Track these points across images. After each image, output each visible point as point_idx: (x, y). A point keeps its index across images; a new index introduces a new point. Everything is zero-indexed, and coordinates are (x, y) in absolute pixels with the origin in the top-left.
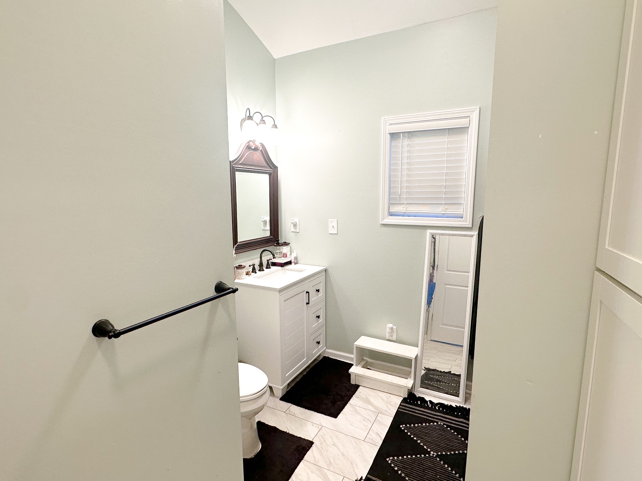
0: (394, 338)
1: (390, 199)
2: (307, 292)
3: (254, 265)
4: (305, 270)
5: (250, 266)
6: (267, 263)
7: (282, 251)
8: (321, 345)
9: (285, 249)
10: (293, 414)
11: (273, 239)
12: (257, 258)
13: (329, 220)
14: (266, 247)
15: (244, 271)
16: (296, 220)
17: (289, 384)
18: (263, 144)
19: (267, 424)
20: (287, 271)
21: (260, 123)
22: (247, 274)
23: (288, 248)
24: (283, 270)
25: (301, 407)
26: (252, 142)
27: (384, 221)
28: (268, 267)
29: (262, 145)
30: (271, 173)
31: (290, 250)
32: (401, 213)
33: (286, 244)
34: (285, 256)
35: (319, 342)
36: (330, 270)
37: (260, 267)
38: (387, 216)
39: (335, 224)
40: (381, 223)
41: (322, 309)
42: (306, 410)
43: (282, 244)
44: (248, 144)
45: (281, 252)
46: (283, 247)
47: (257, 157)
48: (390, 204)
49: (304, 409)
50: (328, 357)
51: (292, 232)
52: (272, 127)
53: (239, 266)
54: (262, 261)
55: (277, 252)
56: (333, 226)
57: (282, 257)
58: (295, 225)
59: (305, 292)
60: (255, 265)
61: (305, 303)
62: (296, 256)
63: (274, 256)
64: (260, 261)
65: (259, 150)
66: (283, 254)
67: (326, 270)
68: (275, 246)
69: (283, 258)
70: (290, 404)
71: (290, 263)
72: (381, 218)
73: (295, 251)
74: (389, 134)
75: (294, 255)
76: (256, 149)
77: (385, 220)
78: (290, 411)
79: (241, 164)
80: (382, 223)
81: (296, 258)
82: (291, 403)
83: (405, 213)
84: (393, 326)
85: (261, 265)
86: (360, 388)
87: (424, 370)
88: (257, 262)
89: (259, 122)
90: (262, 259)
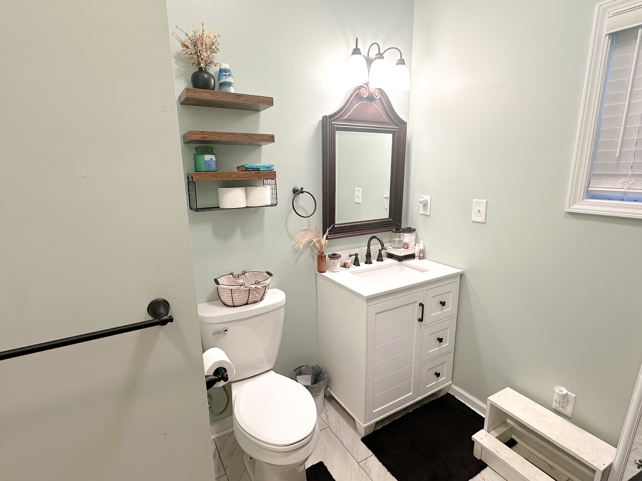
0: (568, 411)
1: (592, 166)
2: (421, 305)
3: (356, 255)
4: (429, 270)
5: (350, 256)
6: (379, 254)
7: (402, 239)
8: (441, 379)
9: (407, 238)
10: (367, 470)
11: (393, 222)
12: (365, 246)
13: (474, 200)
14: (376, 233)
15: (338, 262)
16: (427, 198)
17: (377, 423)
18: (384, 90)
19: (329, 472)
20: (405, 267)
21: (375, 59)
22: (345, 266)
23: (411, 237)
24: (400, 265)
25: (383, 464)
26: (365, 88)
27: (573, 207)
28: (380, 258)
29: (381, 91)
30: (395, 132)
31: (414, 238)
32: (617, 195)
33: (410, 230)
34: (406, 246)
35: (439, 373)
36: (468, 276)
37: (367, 258)
38: (581, 198)
39: (482, 208)
40: (567, 211)
41: (449, 330)
42: (389, 472)
43: (404, 231)
44: (358, 91)
45: (401, 241)
46: (404, 234)
47: (375, 109)
48: (592, 176)
49: (387, 470)
50: (454, 397)
51: (421, 214)
52: (397, 64)
53: (333, 255)
54: (370, 251)
55: (396, 241)
56: (479, 210)
57: (401, 248)
58: (425, 205)
59: (417, 304)
60: (358, 254)
61: (416, 320)
62: (423, 248)
63: (384, 246)
64: (368, 251)
65: (377, 99)
66: (403, 244)
67: (461, 275)
68: (393, 232)
69: (403, 249)
70: (371, 453)
71: (411, 256)
72: (567, 202)
73: (421, 241)
74: (607, 37)
75: (421, 247)
76: (371, 98)
77: (576, 206)
78: (366, 464)
79: (347, 120)
80: (570, 210)
81: (423, 252)
82: (373, 452)
83: (625, 193)
84: (568, 392)
85: (368, 256)
86: (487, 470)
87: (637, 466)
88: (362, 252)
89: (375, 56)
90: (370, 249)
